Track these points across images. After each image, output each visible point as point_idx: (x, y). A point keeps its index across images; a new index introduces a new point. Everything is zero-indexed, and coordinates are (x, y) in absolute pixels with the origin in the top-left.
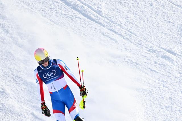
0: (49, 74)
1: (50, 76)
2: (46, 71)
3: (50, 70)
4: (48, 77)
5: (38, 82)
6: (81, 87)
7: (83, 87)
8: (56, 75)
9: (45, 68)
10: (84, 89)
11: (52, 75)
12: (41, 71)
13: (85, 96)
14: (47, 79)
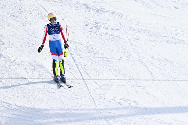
0: (54, 29)
1: (54, 30)
2: (53, 27)
3: (55, 27)
4: (53, 31)
5: (45, 33)
6: (66, 43)
7: (67, 43)
8: (58, 31)
9: (52, 25)
10: (67, 44)
11: (56, 30)
12: (49, 27)
13: (66, 49)
14: (52, 32)
